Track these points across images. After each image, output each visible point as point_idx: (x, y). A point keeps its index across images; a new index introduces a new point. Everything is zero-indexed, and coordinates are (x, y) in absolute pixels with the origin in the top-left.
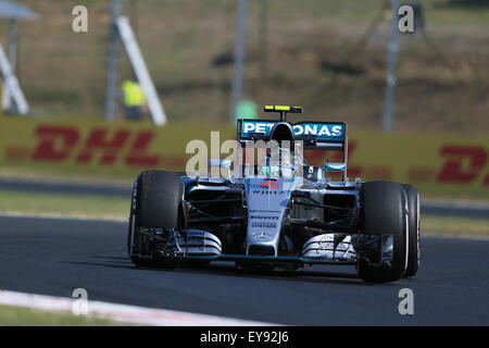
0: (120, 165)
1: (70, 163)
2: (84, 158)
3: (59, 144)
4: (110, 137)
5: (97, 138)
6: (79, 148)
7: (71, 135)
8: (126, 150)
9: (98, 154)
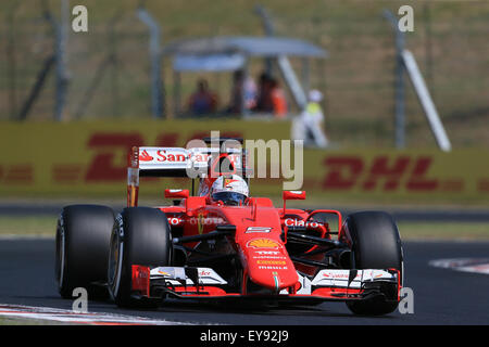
0: (402, 191)
1: (356, 191)
2: (369, 185)
3: (346, 173)
4: (391, 164)
5: (380, 166)
6: (364, 177)
7: (356, 164)
8: (406, 176)
9: (382, 181)
